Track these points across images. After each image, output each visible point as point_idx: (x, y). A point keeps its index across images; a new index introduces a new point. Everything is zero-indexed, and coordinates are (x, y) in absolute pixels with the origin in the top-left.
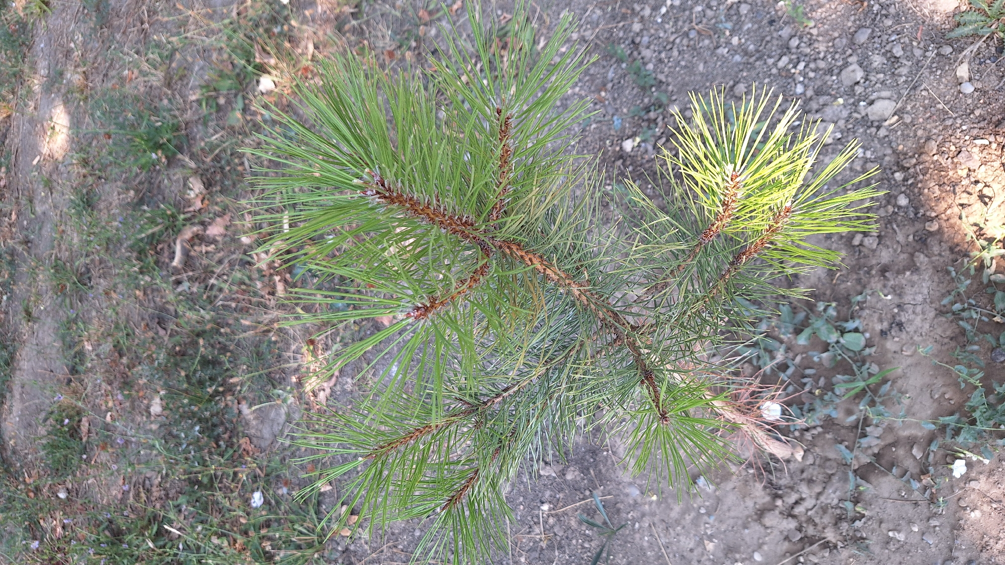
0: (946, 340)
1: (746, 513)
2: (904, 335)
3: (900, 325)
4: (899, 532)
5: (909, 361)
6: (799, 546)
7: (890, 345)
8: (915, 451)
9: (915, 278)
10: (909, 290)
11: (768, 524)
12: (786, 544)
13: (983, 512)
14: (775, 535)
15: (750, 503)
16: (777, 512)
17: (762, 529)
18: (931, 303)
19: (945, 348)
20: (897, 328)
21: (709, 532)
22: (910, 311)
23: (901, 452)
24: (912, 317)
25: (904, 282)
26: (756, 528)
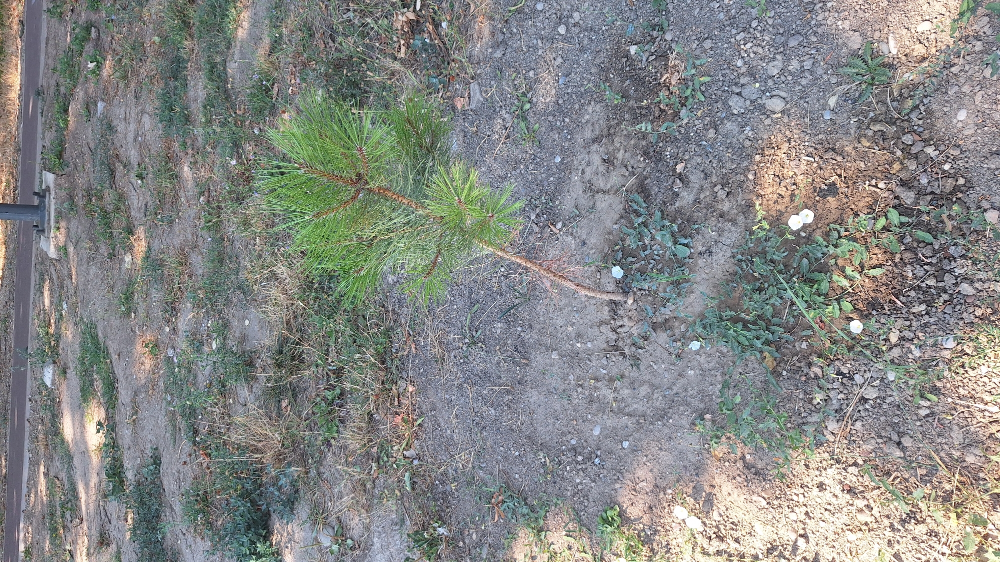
0: (727, 274)
1: (596, 320)
2: (709, 260)
3: (711, 252)
4: (655, 364)
5: (705, 276)
6: (611, 349)
7: (701, 262)
8: (682, 327)
9: (733, 228)
10: (726, 234)
11: (602, 331)
12: (606, 344)
13: (695, 373)
14: (602, 338)
15: (599, 315)
16: (609, 326)
17: (598, 332)
18: (732, 248)
19: (725, 278)
20: (708, 254)
21: (573, 321)
22: (720, 247)
23: (677, 324)
24: (719, 251)
25: (726, 228)
26: (596, 329)
